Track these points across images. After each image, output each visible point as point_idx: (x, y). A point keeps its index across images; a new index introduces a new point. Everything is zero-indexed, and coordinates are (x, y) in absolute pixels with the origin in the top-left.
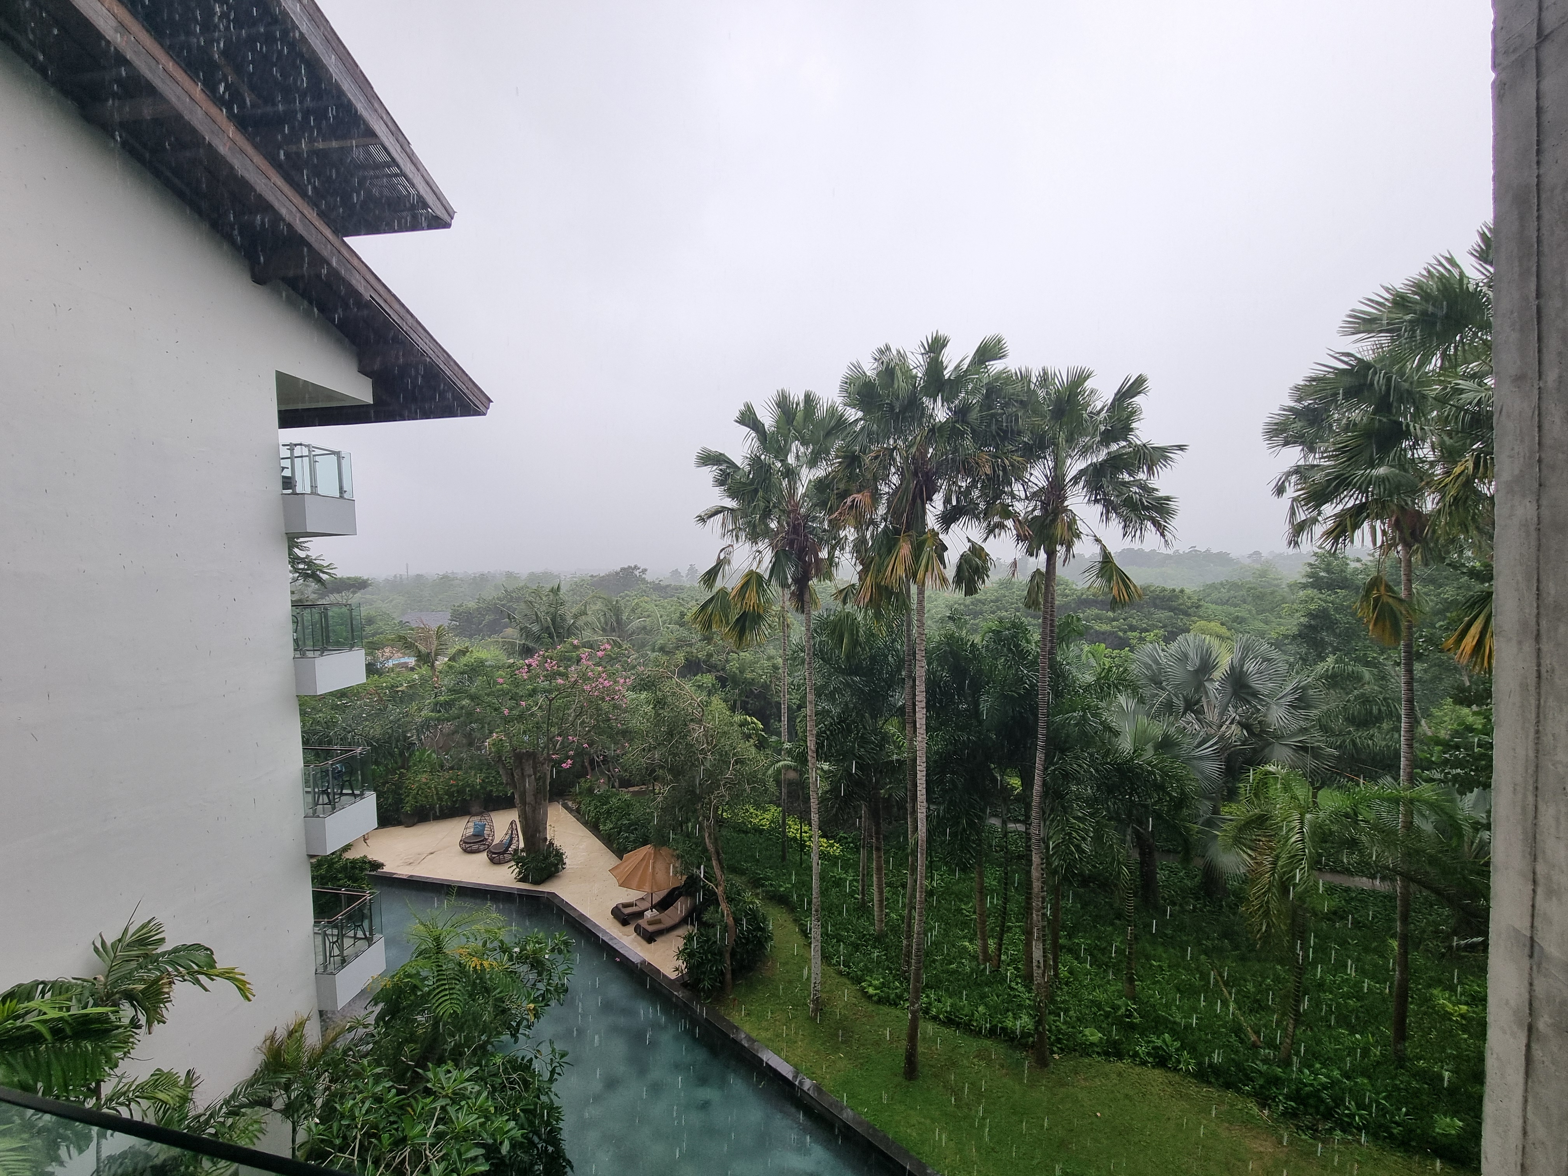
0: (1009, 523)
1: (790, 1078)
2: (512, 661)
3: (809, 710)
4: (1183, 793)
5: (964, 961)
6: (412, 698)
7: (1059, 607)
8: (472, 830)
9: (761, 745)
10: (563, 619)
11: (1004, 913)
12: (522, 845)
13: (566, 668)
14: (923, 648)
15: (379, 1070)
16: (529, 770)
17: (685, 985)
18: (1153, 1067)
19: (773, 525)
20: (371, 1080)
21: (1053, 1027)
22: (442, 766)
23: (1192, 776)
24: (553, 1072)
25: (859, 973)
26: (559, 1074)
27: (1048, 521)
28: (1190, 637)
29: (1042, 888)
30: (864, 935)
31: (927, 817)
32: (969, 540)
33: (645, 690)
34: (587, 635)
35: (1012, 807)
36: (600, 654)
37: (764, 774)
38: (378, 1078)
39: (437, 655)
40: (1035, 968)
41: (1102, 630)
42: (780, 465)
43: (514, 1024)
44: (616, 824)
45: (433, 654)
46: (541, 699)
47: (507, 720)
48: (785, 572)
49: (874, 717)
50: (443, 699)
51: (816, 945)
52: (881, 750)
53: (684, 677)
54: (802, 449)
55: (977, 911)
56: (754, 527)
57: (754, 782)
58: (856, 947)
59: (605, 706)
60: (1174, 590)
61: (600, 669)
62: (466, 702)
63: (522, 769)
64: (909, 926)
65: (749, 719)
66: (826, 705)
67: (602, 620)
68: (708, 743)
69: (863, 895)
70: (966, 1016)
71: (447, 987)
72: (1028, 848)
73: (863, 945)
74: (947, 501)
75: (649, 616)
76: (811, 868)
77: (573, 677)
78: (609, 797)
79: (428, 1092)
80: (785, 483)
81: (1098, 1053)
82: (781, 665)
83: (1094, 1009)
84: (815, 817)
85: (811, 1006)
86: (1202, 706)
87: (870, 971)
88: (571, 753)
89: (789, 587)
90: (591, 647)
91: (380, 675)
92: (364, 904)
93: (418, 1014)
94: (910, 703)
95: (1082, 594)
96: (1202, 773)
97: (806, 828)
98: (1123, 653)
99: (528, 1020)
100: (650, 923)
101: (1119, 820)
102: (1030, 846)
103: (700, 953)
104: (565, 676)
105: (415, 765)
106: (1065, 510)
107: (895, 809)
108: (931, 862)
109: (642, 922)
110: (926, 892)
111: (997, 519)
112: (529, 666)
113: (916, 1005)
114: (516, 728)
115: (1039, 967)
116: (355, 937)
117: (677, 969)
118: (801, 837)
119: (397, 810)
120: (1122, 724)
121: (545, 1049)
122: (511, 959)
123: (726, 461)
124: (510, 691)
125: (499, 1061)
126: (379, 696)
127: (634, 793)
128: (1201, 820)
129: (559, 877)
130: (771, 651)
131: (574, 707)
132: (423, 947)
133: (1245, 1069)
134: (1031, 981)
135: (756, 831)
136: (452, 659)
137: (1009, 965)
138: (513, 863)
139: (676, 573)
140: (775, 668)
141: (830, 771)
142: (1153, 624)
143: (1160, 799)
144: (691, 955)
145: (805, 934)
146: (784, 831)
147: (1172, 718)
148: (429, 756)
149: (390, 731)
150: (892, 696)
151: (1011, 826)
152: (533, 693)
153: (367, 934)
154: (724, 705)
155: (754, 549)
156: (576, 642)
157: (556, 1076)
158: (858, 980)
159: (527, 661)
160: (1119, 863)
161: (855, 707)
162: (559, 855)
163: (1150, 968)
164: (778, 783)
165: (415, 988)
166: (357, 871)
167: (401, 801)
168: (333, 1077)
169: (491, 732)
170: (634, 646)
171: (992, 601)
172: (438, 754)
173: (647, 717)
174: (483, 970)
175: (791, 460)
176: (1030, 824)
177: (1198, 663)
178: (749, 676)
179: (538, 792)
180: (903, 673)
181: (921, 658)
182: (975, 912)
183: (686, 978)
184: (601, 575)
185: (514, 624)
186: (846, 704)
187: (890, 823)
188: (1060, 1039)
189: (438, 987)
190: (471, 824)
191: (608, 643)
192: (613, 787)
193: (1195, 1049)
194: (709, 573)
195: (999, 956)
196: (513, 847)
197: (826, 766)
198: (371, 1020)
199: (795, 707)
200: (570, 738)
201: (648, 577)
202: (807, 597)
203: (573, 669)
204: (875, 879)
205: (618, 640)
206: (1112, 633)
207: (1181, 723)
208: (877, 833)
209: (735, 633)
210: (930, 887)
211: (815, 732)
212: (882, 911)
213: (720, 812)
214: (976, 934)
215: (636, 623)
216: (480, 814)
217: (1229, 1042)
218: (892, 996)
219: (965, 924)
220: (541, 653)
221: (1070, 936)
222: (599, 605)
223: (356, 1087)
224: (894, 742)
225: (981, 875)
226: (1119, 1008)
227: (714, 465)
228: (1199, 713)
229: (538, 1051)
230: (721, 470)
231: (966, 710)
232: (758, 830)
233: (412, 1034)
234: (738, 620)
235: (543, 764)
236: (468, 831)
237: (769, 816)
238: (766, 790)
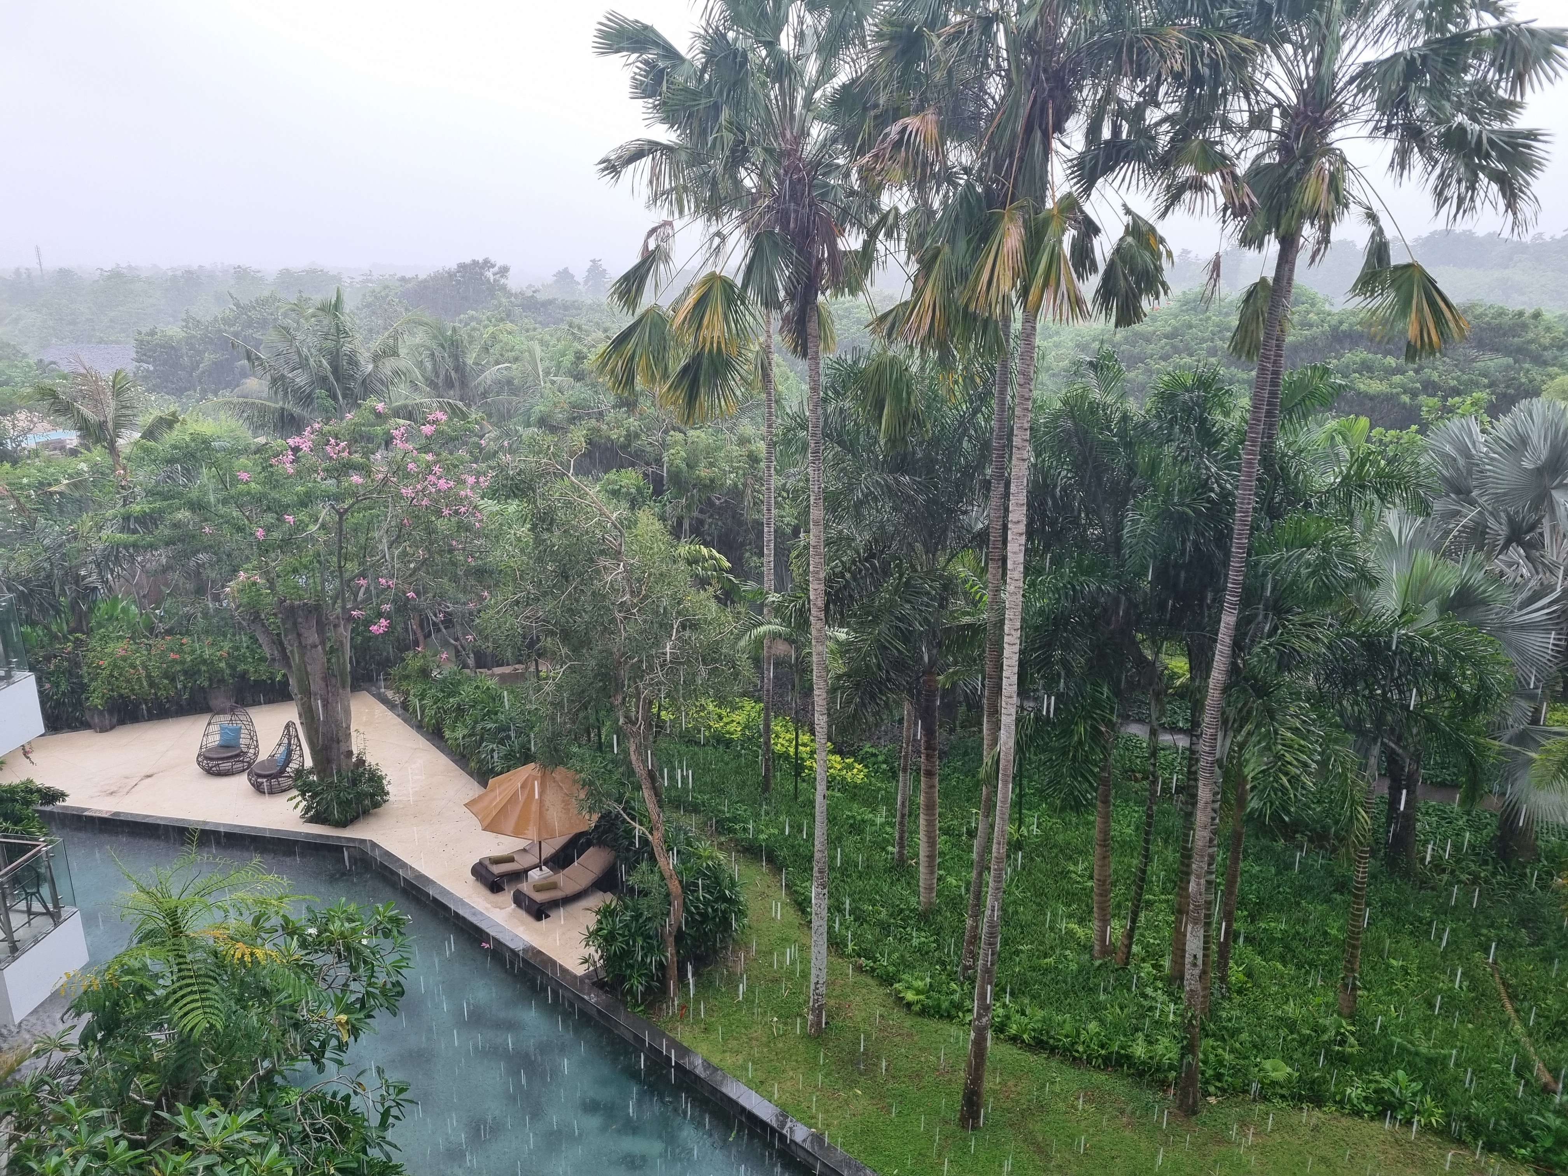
0: (1214, 181)
1: (774, 1124)
2: (262, 440)
3: (813, 537)
4: (1483, 686)
5: (1068, 952)
6: (81, 505)
7: (1296, 348)
8: (218, 737)
9: (727, 597)
10: (353, 362)
11: (1142, 880)
12: (309, 763)
13: (366, 454)
14: (1027, 425)
15: (95, 1113)
16: (312, 637)
17: (600, 985)
18: (1372, 1119)
19: (749, 181)
20: (84, 1129)
21: (1212, 1057)
22: (151, 629)
23: (1502, 658)
24: (385, 1115)
25: (891, 969)
26: (397, 1118)
27: (1292, 173)
28: (1538, 405)
29: (1211, 840)
30: (902, 911)
31: (1018, 720)
32: (1128, 212)
33: (516, 496)
34: (402, 394)
35: (1168, 707)
36: (427, 429)
37: (733, 647)
38: (95, 1125)
39: (118, 426)
40: (1187, 966)
41: (1371, 391)
42: (764, 53)
43: (317, 1044)
44: (474, 728)
45: (110, 425)
46: (324, 512)
47: (264, 549)
48: (772, 278)
49: (931, 550)
50: (138, 508)
51: (819, 923)
52: (941, 606)
53: (587, 473)
54: (809, 19)
55: (1096, 876)
56: (714, 184)
57: (715, 661)
58: (885, 928)
59: (441, 525)
60: (1521, 314)
61: (429, 457)
62: (184, 515)
63: (299, 635)
64: (978, 896)
65: (705, 551)
66: (845, 528)
67: (429, 365)
68: (632, 592)
69: (902, 846)
70: (1067, 1036)
71: (195, 988)
72: (1192, 775)
73: (897, 926)
74: (1093, 132)
75: (516, 359)
76: (812, 803)
77: (380, 470)
78: (459, 683)
79: (181, 1145)
80: (774, 92)
81: (1282, 1097)
82: (763, 455)
83: (1283, 1032)
84: (821, 720)
85: (810, 1017)
86: (1542, 534)
87: (910, 967)
88: (386, 607)
89: (780, 307)
90: (410, 416)
91: (14, 463)
92: (37, 858)
93: (154, 1028)
94: (998, 525)
95: (1341, 323)
96: (1521, 653)
97: (805, 738)
98: (1405, 436)
99: (338, 1038)
100: (539, 889)
101: (1360, 731)
102: (1195, 773)
103: (623, 935)
104: (365, 469)
105: (100, 625)
106: (1328, 151)
107: (963, 709)
108: (1021, 796)
109: (525, 887)
110: (1009, 843)
111: (1187, 172)
112: (296, 450)
113: (984, 1020)
114: (278, 562)
115: (1195, 965)
116: (29, 912)
117: (586, 961)
118: (796, 753)
119: (78, 704)
120: (1385, 566)
121: (371, 1080)
122: (303, 944)
123: (657, 44)
124: (264, 495)
125: (294, 1098)
126: (18, 502)
127: (503, 678)
128: (1509, 733)
129: (376, 814)
130: (747, 428)
131: (385, 526)
132: (149, 927)
133: (1523, 1124)
134: (1181, 987)
135: (718, 742)
136: (150, 434)
137: (1143, 960)
138: (295, 792)
139: (564, 276)
140: (753, 459)
141: (849, 643)
142: (1471, 381)
143: (1438, 697)
144: (610, 939)
145: (802, 905)
146: (767, 743)
147: (1481, 556)
148: (125, 610)
149: (47, 565)
150: (965, 513)
151: (1165, 738)
152: (306, 500)
153: (50, 906)
154: (658, 525)
155: (713, 229)
156: (380, 407)
157: (391, 1120)
158: (888, 980)
159: (291, 442)
160: (1353, 802)
161: (897, 531)
162: (376, 780)
163: (1386, 970)
164: (757, 661)
165: (140, 991)
166: (18, 806)
167: (84, 687)
168: (20, 1123)
169: (235, 571)
170: (490, 415)
171: (1166, 337)
172: (141, 607)
173: (522, 545)
174: (256, 962)
175: (786, 42)
176: (1198, 737)
177: (1544, 454)
178: (703, 472)
179: (328, 676)
180: (989, 471)
181: (1020, 445)
182: (1091, 877)
183: (602, 974)
184: (422, 276)
185: (259, 370)
186: (882, 527)
187: (952, 731)
188: (1222, 1075)
189: (181, 988)
190: (215, 728)
191: (442, 409)
192: (465, 666)
193: (1444, 1094)
194: (626, 278)
195: (1129, 947)
196: (294, 765)
197: (842, 634)
198: (74, 1038)
199: (788, 530)
200: (383, 581)
201: (514, 283)
202: (812, 327)
203: (378, 456)
204: (922, 821)
205: (460, 404)
206: (1390, 398)
207: (1498, 564)
208: (929, 747)
209: (681, 395)
210: (1016, 836)
211: (822, 575)
212: (932, 873)
213: (655, 711)
214: (1091, 912)
215: (491, 374)
216: (232, 710)
217: (1503, 1083)
218: (945, 1005)
219: (1070, 897)
220: (316, 426)
221: (1253, 918)
222: (420, 337)
223: (60, 1137)
224: (966, 594)
225: (1106, 818)
226: (1325, 1030)
227: (634, 51)
228: (1532, 547)
229: (360, 1084)
230: (646, 62)
231: (1099, 538)
232: (721, 741)
233: (147, 1058)
234: (686, 370)
235: (335, 626)
236: (211, 739)
237: (740, 717)
238: (736, 675)
